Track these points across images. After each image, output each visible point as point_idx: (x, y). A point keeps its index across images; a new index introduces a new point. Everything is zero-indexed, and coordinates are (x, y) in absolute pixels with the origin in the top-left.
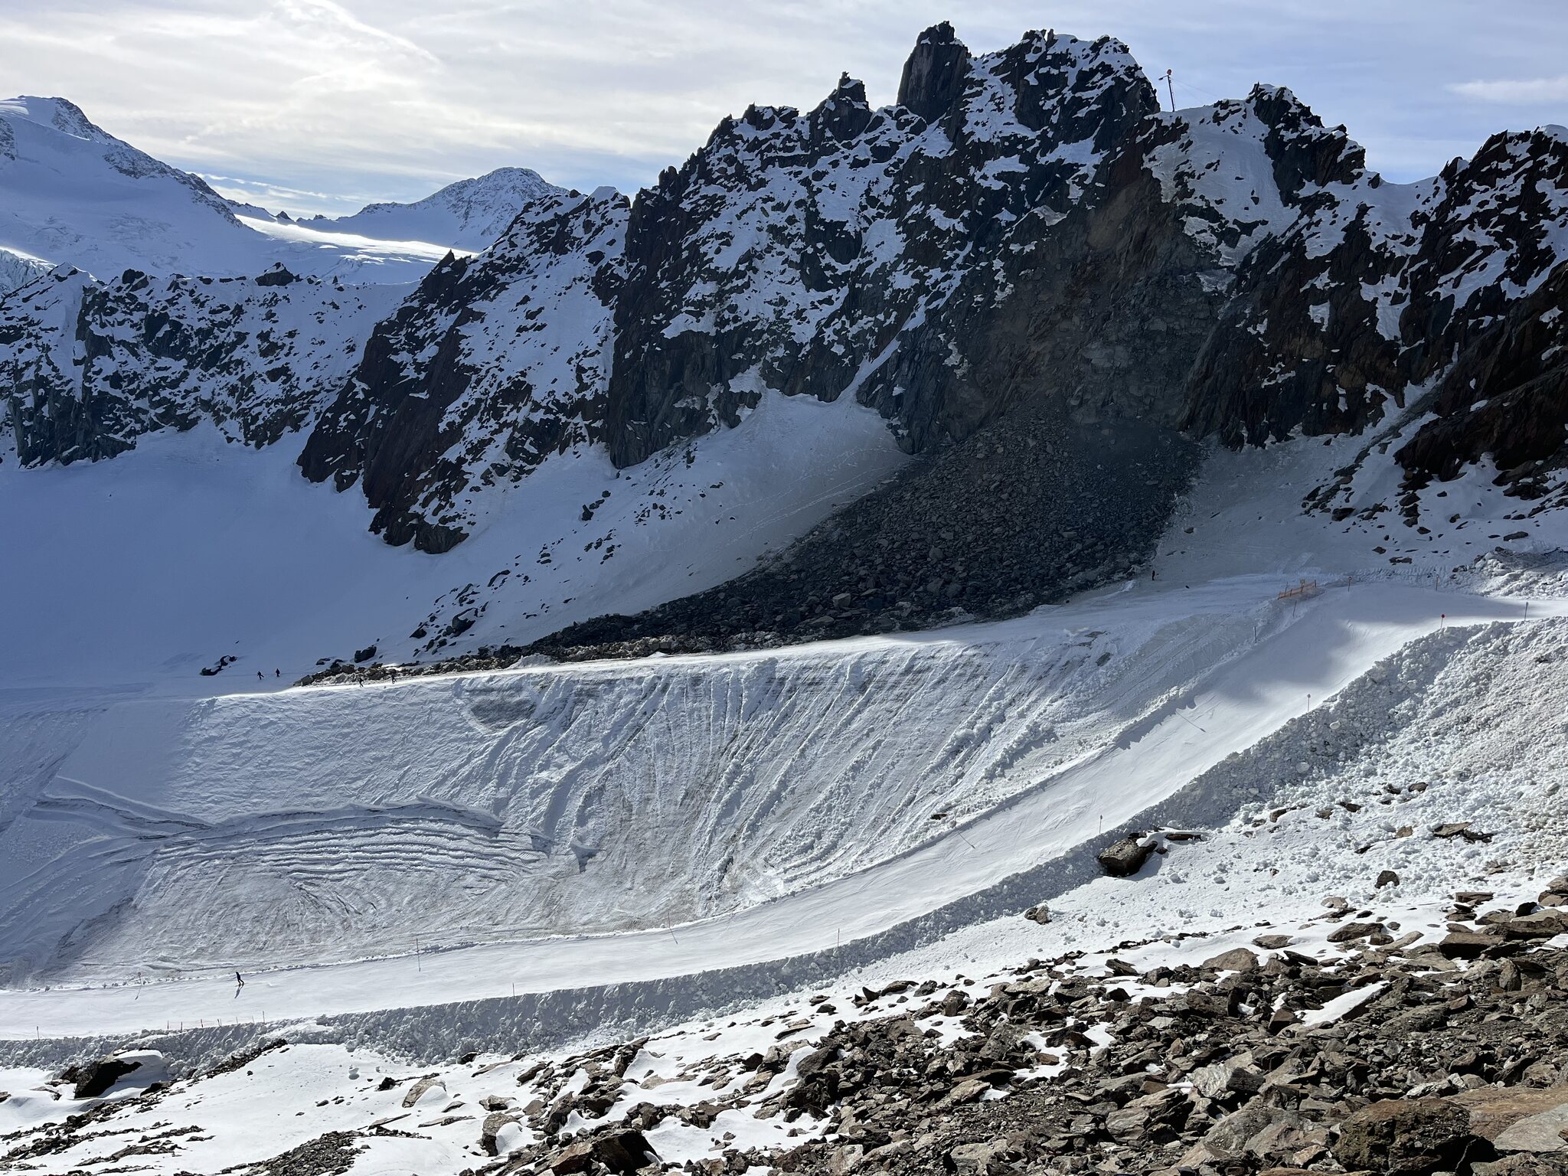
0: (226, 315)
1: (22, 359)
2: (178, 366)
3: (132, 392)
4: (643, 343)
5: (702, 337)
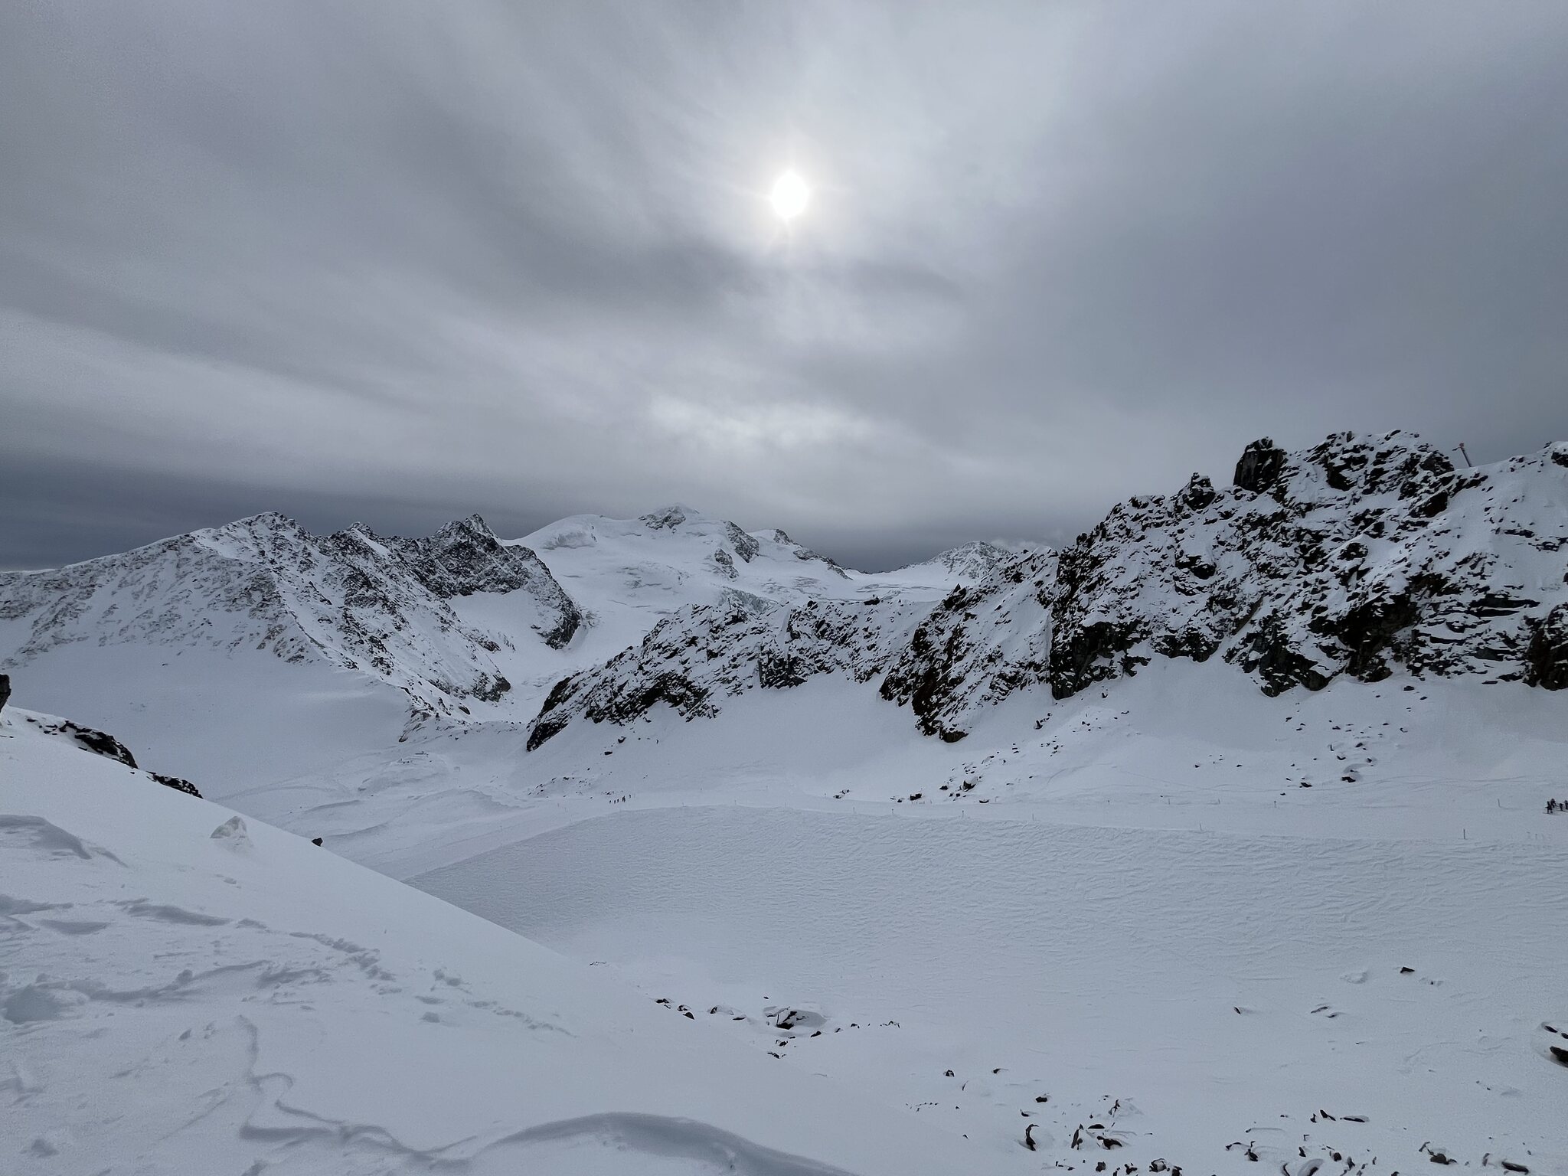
0: (850, 620)
1: (765, 641)
2: (827, 644)
3: (807, 656)
4: (1070, 628)
5: (1109, 625)
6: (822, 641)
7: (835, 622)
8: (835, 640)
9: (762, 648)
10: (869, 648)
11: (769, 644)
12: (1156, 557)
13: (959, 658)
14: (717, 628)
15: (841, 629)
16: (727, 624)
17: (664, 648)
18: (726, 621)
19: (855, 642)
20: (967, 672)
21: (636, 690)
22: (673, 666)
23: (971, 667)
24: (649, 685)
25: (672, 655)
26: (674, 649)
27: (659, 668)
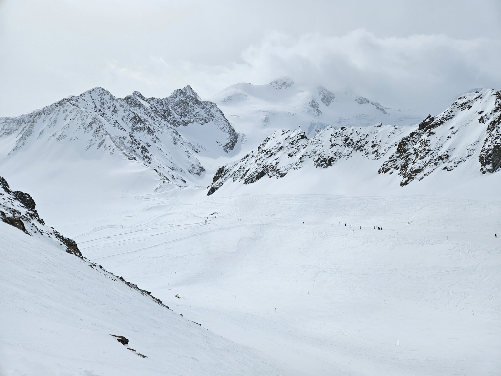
0: (364, 137)
1: (317, 148)
2: (350, 150)
4: (494, 140)
6: (347, 148)
7: (356, 138)
8: (354, 148)
9: (315, 152)
10: (373, 153)
11: (319, 150)
13: (422, 158)
14: (293, 142)
15: (358, 142)
16: (298, 140)
17: (267, 152)
18: (298, 138)
19: (366, 149)
20: (425, 166)
21: (254, 173)
22: (271, 161)
23: (428, 164)
24: (259, 171)
25: (271, 156)
26: (272, 153)
27: (264, 162)
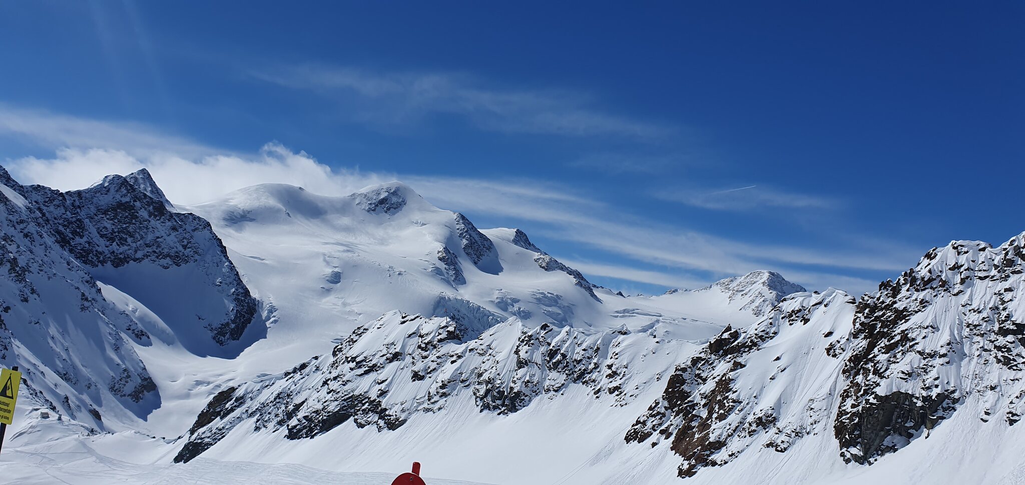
0: (591, 352)
1: (484, 367)
4: (862, 395)
5: (909, 396)
7: (573, 353)
8: (570, 375)
9: (480, 375)
10: (611, 391)
12: (974, 318)
13: (721, 418)
14: (427, 344)
16: (440, 341)
17: (357, 363)
18: (439, 337)
20: (729, 436)
21: (317, 412)
22: (365, 385)
23: (735, 431)
24: (333, 407)
25: (366, 373)
26: (371, 365)
27: (348, 387)
